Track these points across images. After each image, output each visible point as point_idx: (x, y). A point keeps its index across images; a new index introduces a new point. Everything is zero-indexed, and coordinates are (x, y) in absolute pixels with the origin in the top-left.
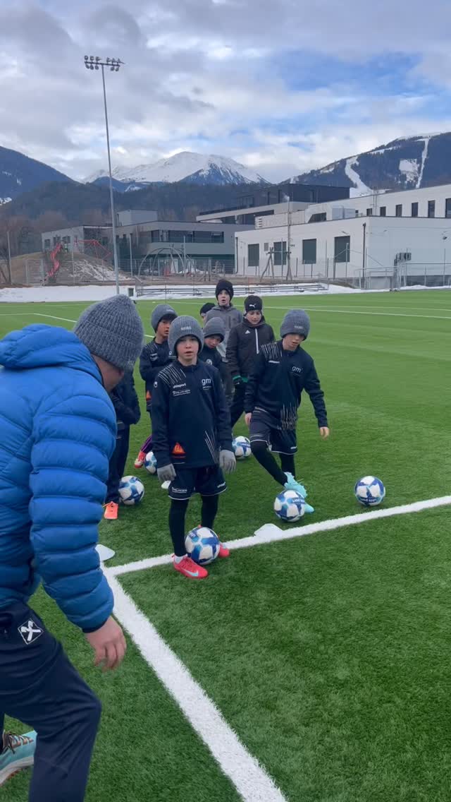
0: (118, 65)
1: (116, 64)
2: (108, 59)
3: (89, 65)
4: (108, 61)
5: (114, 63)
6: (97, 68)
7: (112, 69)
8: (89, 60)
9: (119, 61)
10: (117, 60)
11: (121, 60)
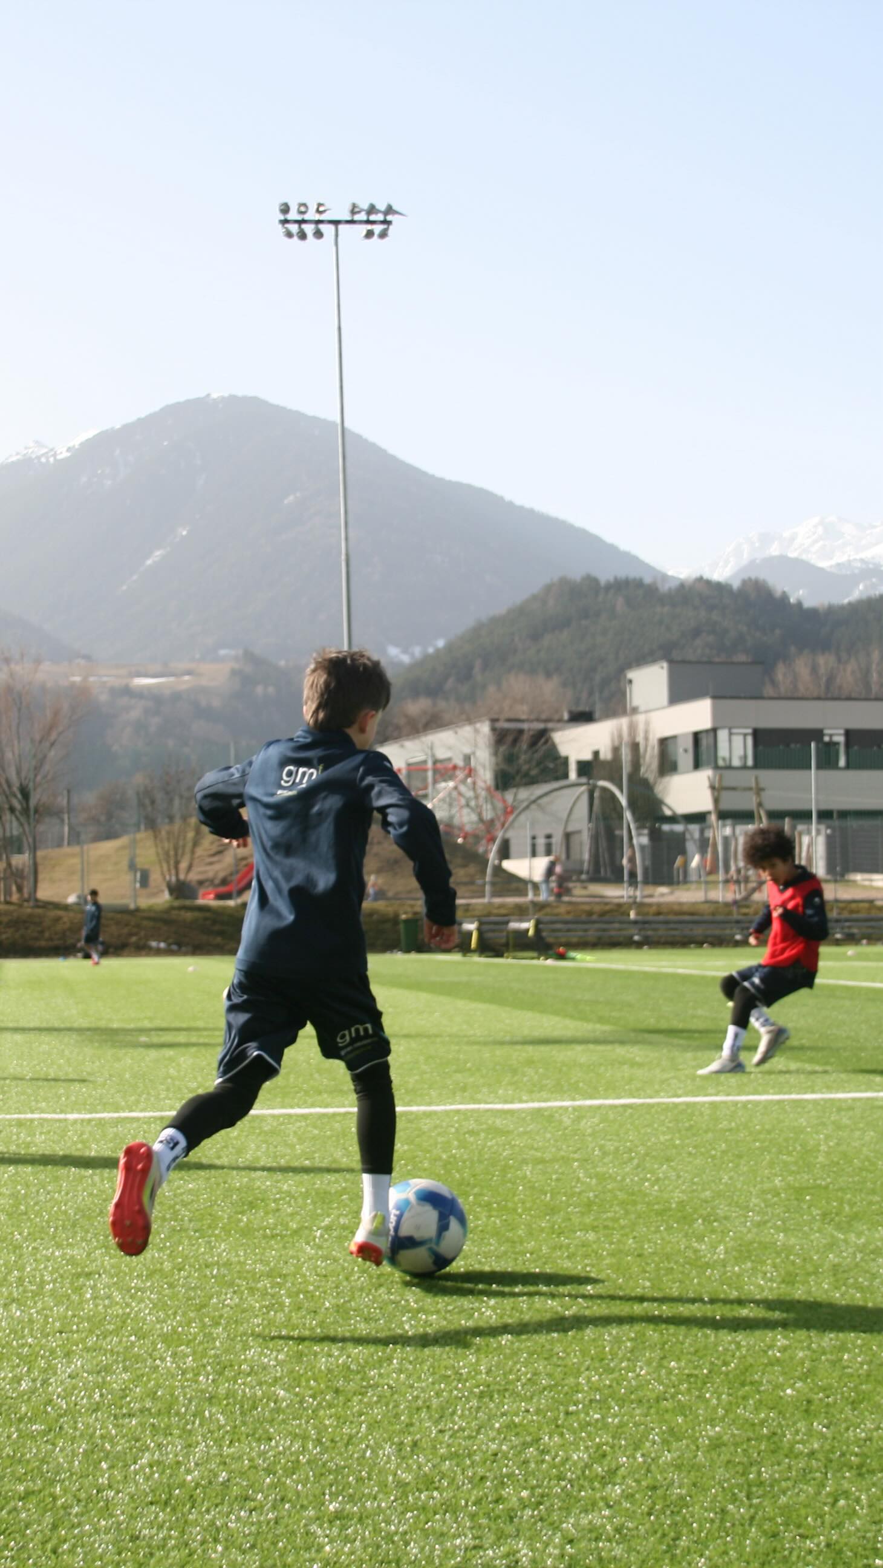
0: (385, 222)
1: (380, 217)
2: (354, 206)
3: (294, 228)
4: (353, 212)
5: (373, 218)
6: (319, 234)
7: (369, 234)
8: (293, 215)
9: (390, 210)
10: (382, 207)
11: (395, 208)
